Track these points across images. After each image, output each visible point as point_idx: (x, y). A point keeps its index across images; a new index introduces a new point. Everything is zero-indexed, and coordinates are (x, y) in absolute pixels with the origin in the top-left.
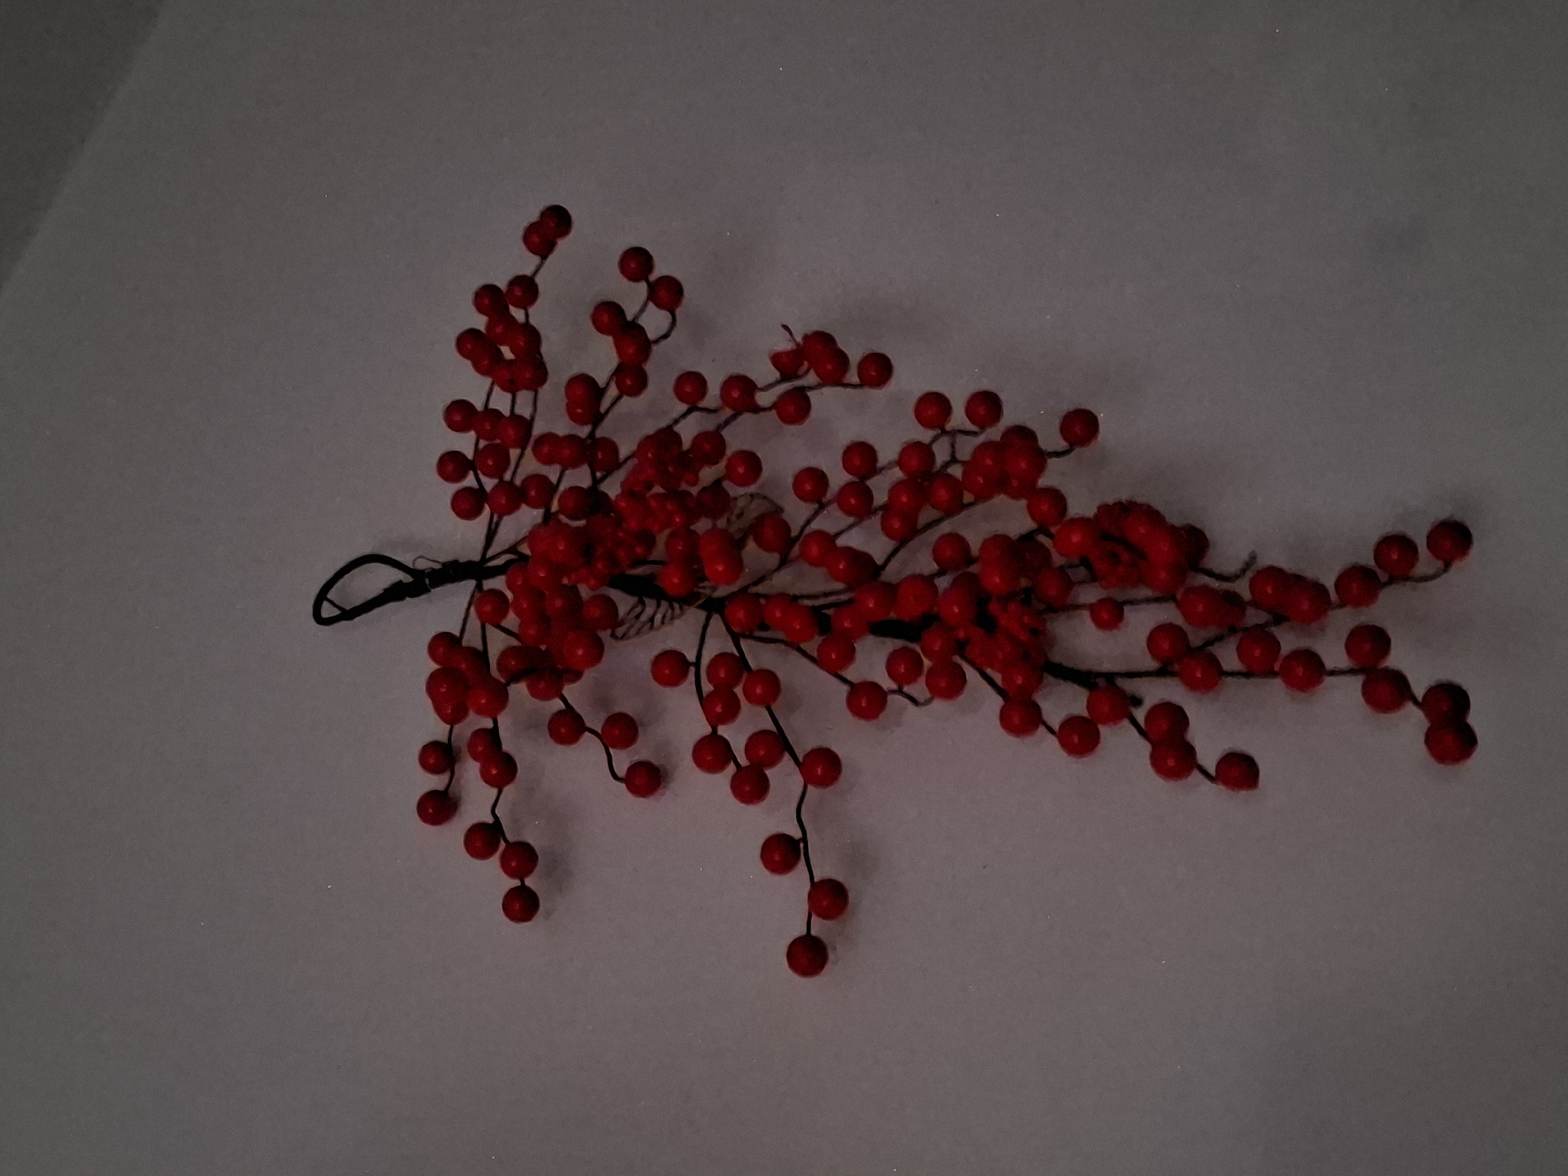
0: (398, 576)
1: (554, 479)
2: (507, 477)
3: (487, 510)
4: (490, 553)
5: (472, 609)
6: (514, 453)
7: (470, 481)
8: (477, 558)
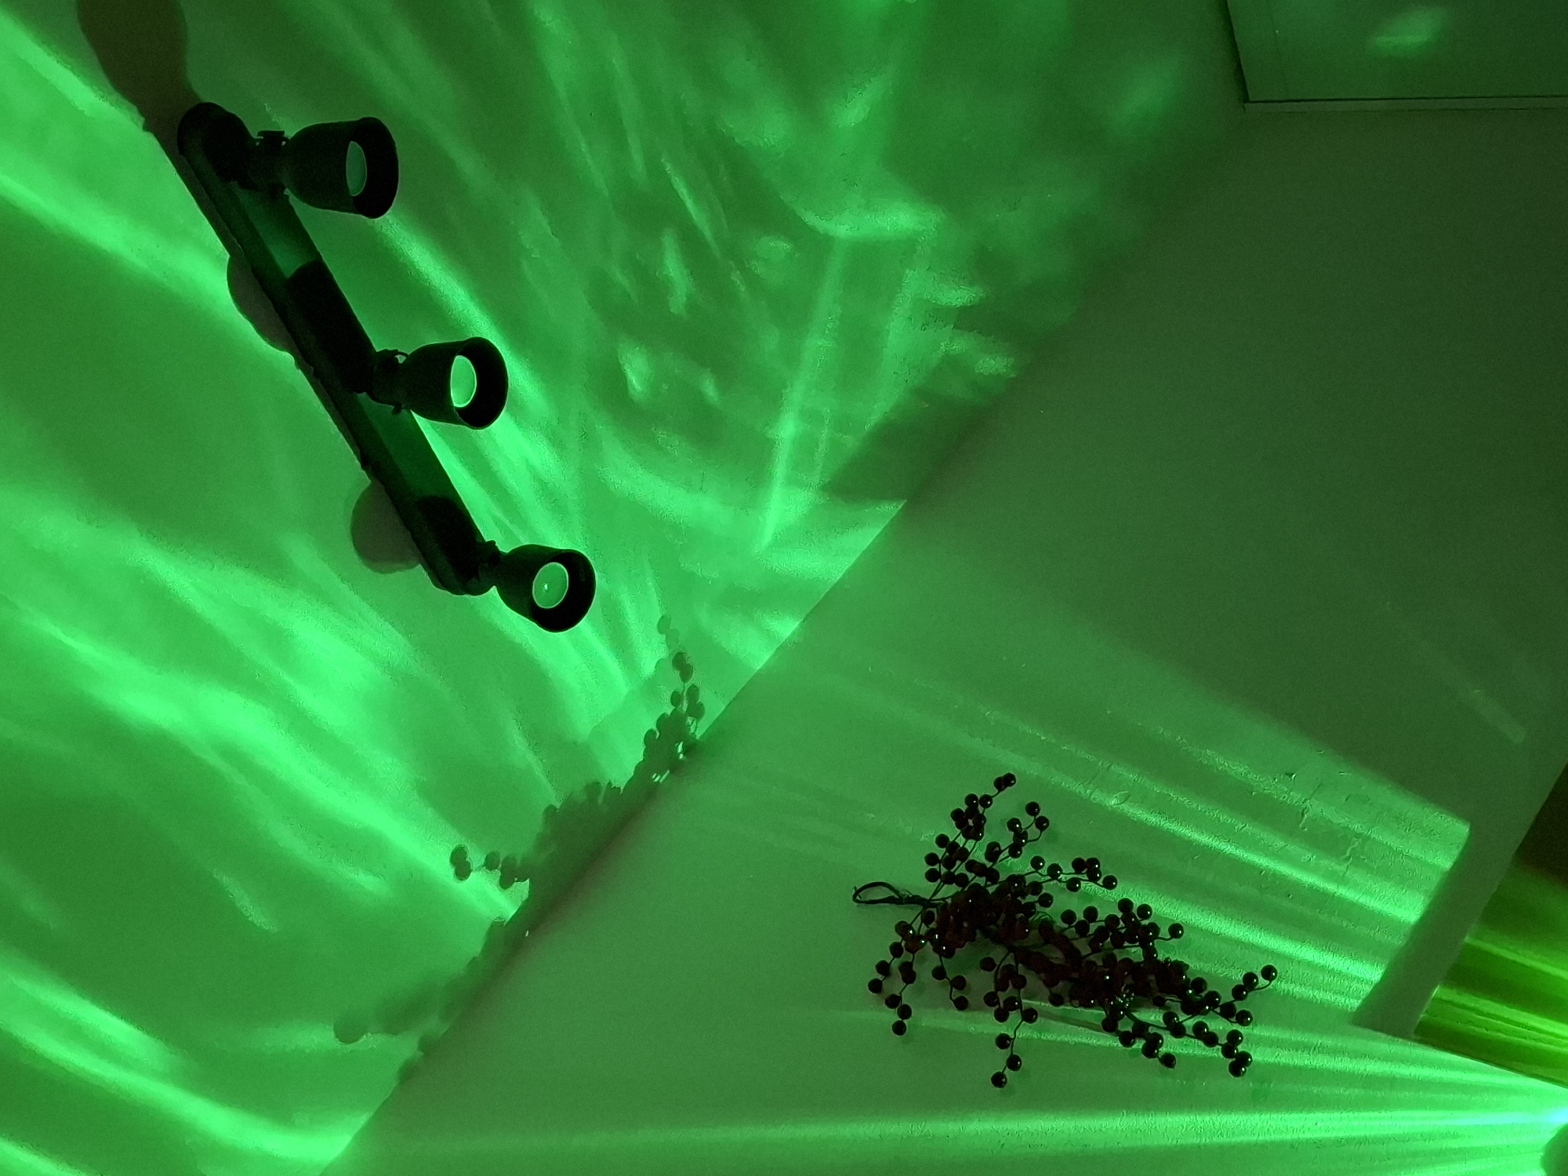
0: (893, 894)
1: (970, 878)
2: (952, 870)
3: (939, 881)
4: (934, 898)
5: (919, 917)
6: (958, 863)
7: (936, 867)
8: (928, 898)
